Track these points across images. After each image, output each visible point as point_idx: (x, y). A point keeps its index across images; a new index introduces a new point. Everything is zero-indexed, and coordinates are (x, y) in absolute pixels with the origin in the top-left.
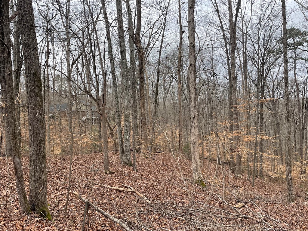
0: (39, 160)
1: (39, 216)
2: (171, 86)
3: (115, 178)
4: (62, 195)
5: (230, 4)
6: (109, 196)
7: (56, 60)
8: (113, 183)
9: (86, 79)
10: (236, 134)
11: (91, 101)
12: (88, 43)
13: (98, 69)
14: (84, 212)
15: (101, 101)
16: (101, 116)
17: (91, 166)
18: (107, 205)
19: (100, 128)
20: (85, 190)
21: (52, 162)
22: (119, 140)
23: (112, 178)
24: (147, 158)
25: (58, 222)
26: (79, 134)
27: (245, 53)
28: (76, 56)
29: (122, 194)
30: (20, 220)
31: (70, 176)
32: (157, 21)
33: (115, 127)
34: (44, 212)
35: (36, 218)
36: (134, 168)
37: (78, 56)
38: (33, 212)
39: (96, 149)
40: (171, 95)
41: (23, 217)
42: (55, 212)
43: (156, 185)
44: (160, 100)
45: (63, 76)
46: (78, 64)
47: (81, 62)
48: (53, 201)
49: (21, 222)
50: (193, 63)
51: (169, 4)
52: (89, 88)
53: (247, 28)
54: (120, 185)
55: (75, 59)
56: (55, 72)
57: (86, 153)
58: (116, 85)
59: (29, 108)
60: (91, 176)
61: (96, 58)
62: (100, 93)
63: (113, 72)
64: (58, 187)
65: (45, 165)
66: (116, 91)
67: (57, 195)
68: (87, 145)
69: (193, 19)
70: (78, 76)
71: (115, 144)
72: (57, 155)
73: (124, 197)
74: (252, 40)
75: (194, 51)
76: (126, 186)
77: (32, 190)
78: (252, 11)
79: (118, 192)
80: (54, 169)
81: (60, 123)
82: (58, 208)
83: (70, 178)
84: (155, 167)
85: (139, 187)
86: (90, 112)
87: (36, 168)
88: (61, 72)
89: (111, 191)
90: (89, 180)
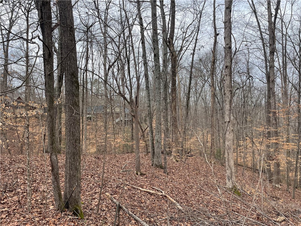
0: (74, 158)
1: (72, 214)
2: (204, 90)
3: (146, 179)
4: (95, 193)
5: (269, 4)
6: (140, 198)
7: (94, 65)
8: (144, 185)
9: (120, 82)
10: (274, 141)
11: (125, 104)
12: (123, 48)
13: (133, 73)
14: (115, 213)
15: (134, 103)
16: (134, 118)
17: (123, 166)
18: (138, 207)
19: (132, 129)
20: (117, 190)
21: (87, 160)
22: (150, 142)
23: (143, 179)
24: (177, 161)
25: (90, 221)
26: (113, 134)
27: (284, 55)
28: (112, 61)
29: (153, 197)
30: (54, 217)
31: (103, 175)
32: (190, 24)
33: (146, 129)
34: (77, 210)
35: (69, 216)
36: (164, 171)
37: (114, 61)
38: (67, 210)
39: (128, 150)
40: (203, 99)
41: (57, 214)
42: (88, 211)
43: (187, 190)
44: (191, 103)
45: (100, 80)
46: (114, 69)
47: (116, 67)
48: (87, 199)
49: (55, 220)
50: (228, 64)
51: (203, 7)
52: (124, 91)
53: (287, 29)
54: (151, 187)
55: (111, 64)
56: (93, 76)
57: (119, 153)
58: (149, 88)
59: (67, 108)
60: (122, 176)
61: (131, 63)
62: (134, 96)
63: (146, 76)
64: (91, 185)
65: (79, 164)
66: (149, 93)
67: (90, 193)
68: (120, 146)
69: (230, 19)
70: (113, 80)
71: (146, 145)
72: (92, 154)
73: (155, 201)
74: (292, 41)
75: (231, 52)
76: (157, 189)
77: (67, 187)
78: (293, 11)
79: (149, 195)
80: (89, 167)
81: (96, 124)
82: (90, 207)
83: (103, 177)
84: (187, 171)
85: (170, 191)
86: (123, 114)
87: (72, 166)
88: (99, 76)
89: (142, 193)
90: (121, 180)
